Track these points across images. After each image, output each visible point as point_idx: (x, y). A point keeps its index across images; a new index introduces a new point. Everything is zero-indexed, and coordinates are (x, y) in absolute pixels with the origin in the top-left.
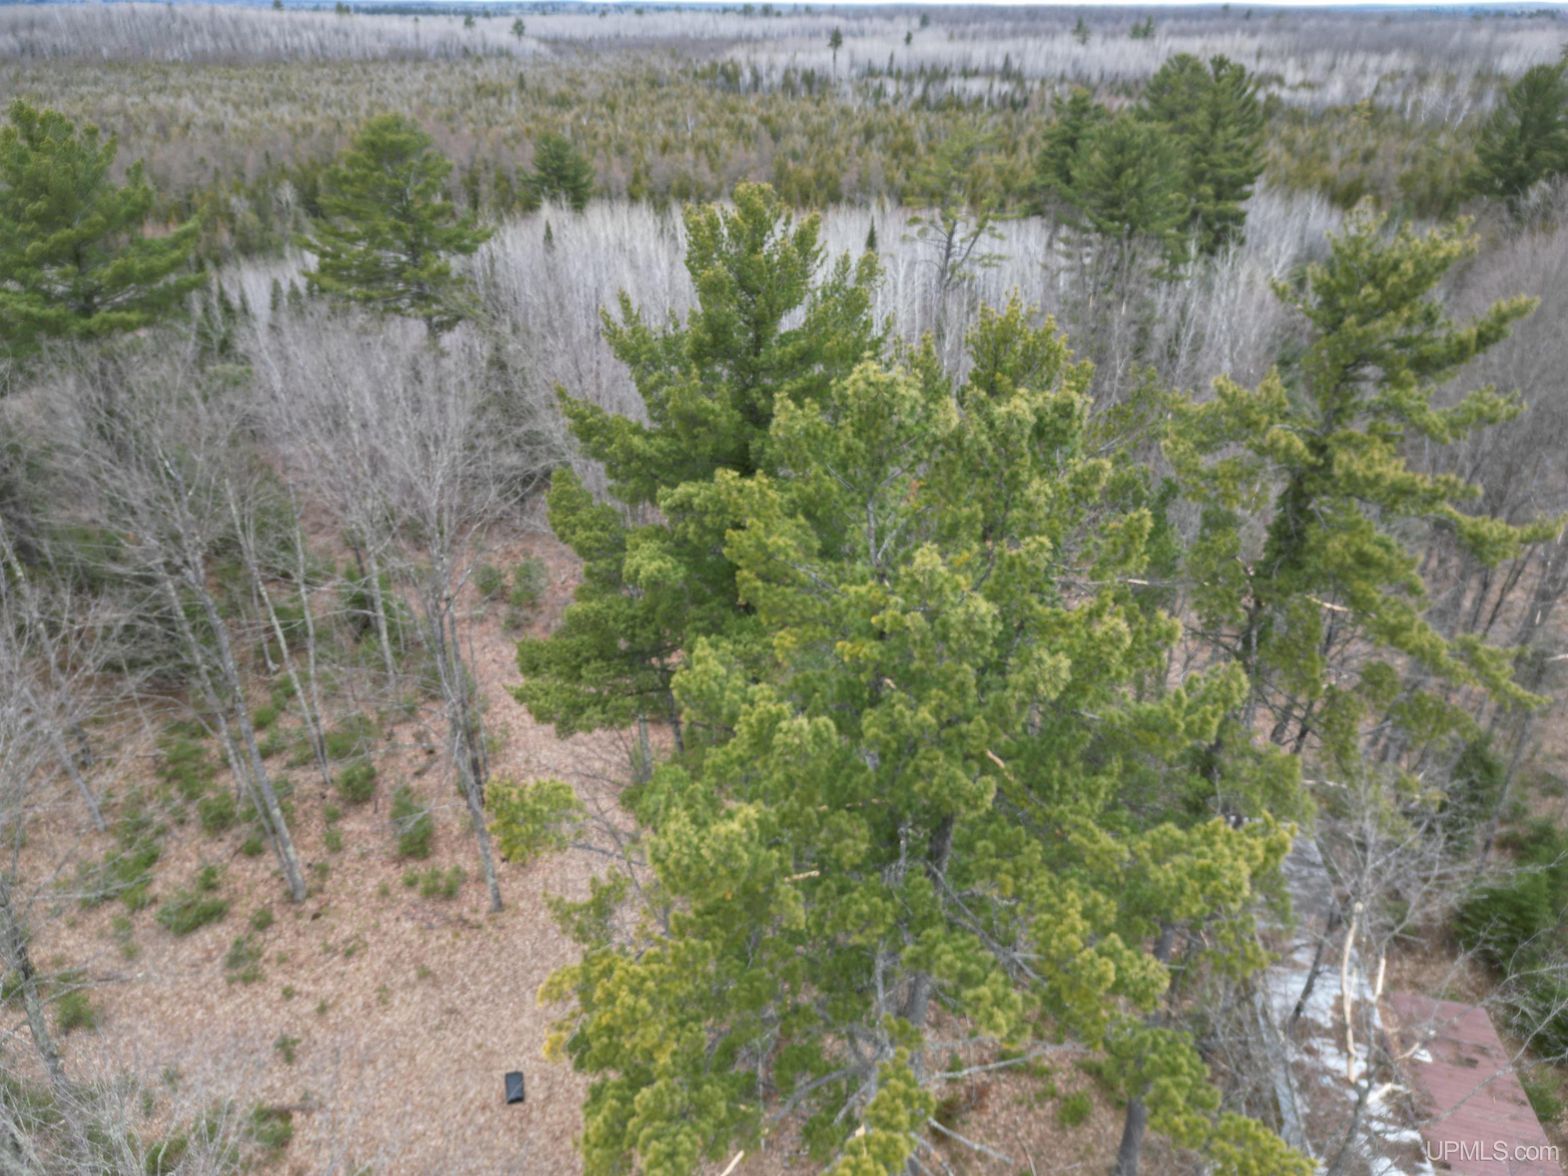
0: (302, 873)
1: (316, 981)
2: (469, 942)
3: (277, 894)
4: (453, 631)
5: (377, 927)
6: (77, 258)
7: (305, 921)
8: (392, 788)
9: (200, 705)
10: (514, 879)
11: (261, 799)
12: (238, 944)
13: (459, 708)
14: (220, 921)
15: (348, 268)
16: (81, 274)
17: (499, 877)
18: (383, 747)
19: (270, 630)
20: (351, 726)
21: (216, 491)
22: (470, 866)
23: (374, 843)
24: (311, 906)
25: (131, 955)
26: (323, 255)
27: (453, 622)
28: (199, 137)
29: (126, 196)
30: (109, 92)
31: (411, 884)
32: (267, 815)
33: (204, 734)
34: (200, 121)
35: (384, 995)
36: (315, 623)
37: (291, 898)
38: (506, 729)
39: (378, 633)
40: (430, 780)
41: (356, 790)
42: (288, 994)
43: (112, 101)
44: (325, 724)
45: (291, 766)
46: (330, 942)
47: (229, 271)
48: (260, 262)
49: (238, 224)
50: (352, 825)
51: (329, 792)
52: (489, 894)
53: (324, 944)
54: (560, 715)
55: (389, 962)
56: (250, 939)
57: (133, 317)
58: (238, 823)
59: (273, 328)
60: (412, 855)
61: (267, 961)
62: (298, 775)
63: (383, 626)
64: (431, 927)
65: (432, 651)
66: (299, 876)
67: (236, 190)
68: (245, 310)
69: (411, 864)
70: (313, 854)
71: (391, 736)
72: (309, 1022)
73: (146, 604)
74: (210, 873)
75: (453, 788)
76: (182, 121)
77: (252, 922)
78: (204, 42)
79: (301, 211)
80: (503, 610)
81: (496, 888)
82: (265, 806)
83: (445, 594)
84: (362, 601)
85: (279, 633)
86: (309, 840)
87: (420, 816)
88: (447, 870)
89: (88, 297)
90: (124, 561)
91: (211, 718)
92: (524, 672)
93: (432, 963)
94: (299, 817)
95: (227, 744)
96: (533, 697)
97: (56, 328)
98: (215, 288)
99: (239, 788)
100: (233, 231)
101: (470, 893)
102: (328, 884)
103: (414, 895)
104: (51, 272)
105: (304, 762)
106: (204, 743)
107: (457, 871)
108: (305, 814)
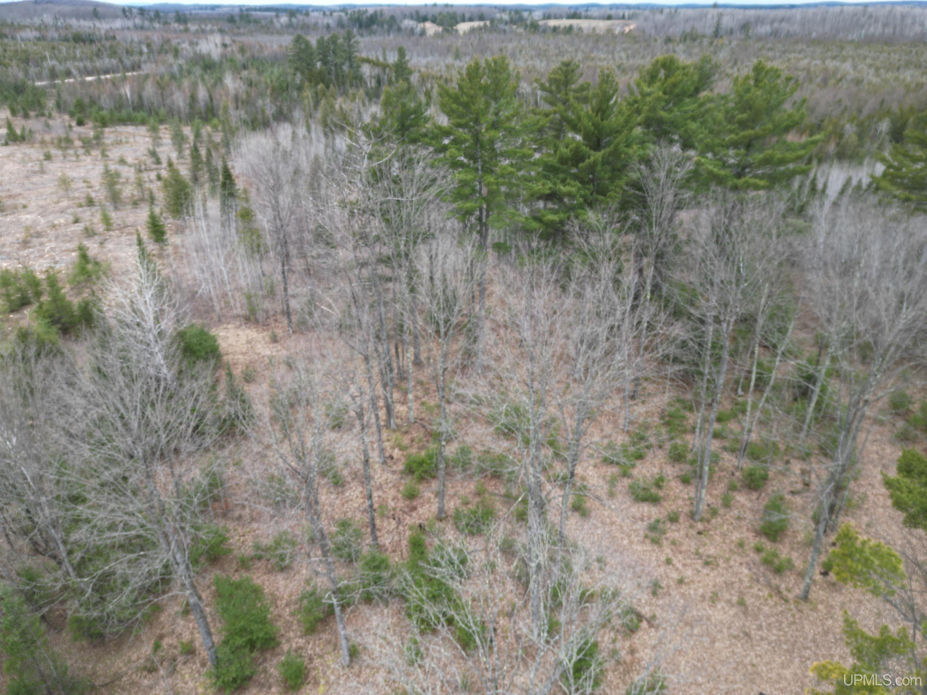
0: (703, 507)
1: (684, 565)
2: (776, 605)
3: (686, 509)
4: (860, 421)
5: (727, 560)
6: (749, 146)
7: (693, 532)
8: (773, 491)
9: (697, 394)
10: (822, 588)
11: (702, 457)
12: (658, 521)
13: (839, 469)
14: (655, 505)
15: (902, 178)
16: (747, 155)
17: (814, 582)
18: (780, 466)
19: (750, 372)
20: (767, 445)
21: (759, 288)
22: (798, 563)
23: (749, 515)
24: (700, 526)
25: (611, 495)
26: (890, 166)
27: (863, 416)
28: (845, 86)
29: (790, 116)
30: (805, 57)
31: (758, 550)
32: (701, 467)
33: (691, 409)
34: (849, 77)
35: (714, 598)
36: (776, 379)
37: (692, 515)
38: (864, 498)
39: (810, 400)
40: (798, 500)
41: (752, 481)
42: (668, 562)
43: (804, 63)
44: (754, 436)
45: (725, 449)
46: (701, 551)
47: (825, 167)
48: (846, 164)
49: (844, 140)
50: (741, 498)
51: (738, 474)
52: (802, 586)
53: (697, 550)
54: (913, 511)
55: (725, 582)
56: (664, 523)
57: (762, 183)
58: (685, 462)
59: (835, 204)
60: (767, 535)
61: (667, 539)
62: (726, 456)
63: (815, 398)
64: (758, 581)
65: (840, 427)
66: (701, 507)
67: (851, 121)
68: (824, 191)
69: (764, 540)
70: (713, 500)
71: (788, 462)
72: (672, 583)
73: (697, 333)
74: (661, 479)
75: (811, 513)
76: (839, 76)
77: (669, 515)
78: (876, 29)
79: (888, 138)
80: (900, 424)
81: (808, 587)
82: (702, 461)
83: (866, 397)
84: (811, 379)
85: (754, 376)
86: (715, 492)
87: (783, 516)
88: (783, 556)
89: (744, 168)
90: (697, 308)
91: (698, 404)
92: (900, 470)
93: (749, 601)
94: (715, 479)
95: (699, 421)
96: (899, 489)
97: (720, 181)
98: (811, 176)
99: (694, 446)
100: (838, 144)
101: (791, 579)
102: (714, 521)
103: (757, 558)
104: (731, 152)
105: (733, 451)
106: (688, 414)
107: (789, 561)
108: (719, 478)
